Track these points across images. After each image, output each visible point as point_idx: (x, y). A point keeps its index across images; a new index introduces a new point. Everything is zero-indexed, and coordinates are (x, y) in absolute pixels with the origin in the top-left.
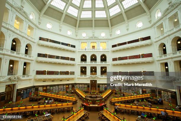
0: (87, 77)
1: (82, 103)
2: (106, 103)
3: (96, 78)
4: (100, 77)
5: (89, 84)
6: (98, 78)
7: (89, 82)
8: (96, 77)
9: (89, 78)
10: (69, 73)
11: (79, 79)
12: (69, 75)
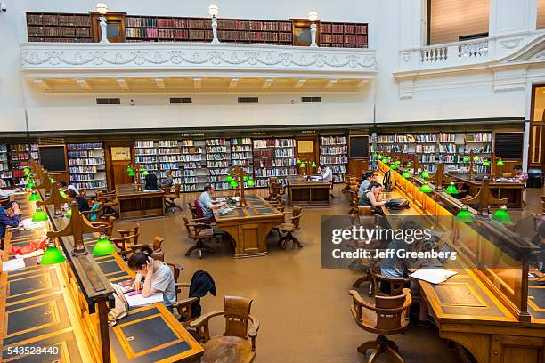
0: (495, 54)
10: (314, 28)
11: (410, 83)
12: (313, 44)
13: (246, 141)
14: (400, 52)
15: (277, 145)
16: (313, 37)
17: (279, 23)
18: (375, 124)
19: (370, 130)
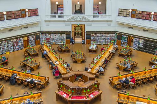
0: (65, 18)
1: (57, 91)
2: (101, 91)
3: (84, 20)
4: (91, 18)
5: (69, 32)
6: (88, 21)
7: (69, 29)
8: (83, 18)
9: (69, 21)
10: (27, 13)
11: (48, 22)
12: (27, 17)
13: (12, 40)
14: (46, 15)
15: (19, 40)
16: (27, 15)
17: (18, 11)
18: (41, 31)
19: (40, 33)
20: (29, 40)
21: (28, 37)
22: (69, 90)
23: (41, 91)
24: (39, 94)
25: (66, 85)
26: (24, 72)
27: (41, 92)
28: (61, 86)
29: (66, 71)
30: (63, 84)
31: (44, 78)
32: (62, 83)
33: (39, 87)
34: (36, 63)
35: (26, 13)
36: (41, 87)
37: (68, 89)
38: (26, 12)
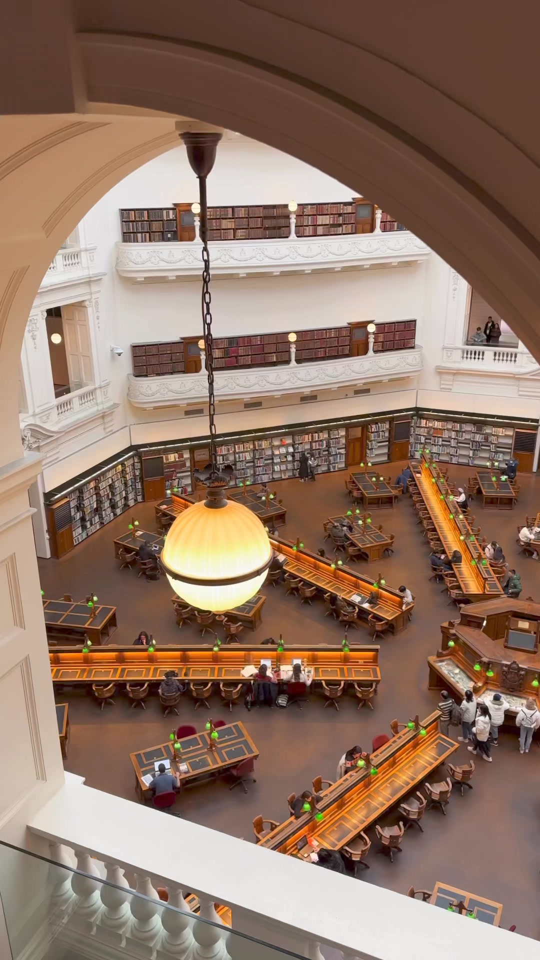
1: (433, 658)
5: (532, 424)
10: (371, 340)
11: (450, 377)
12: (371, 352)
14: (444, 348)
16: (371, 346)
17: (339, 329)
18: (417, 409)
19: (413, 416)
20: (368, 438)
21: (365, 427)
22: (477, 667)
23: (378, 647)
24: (371, 653)
25: (469, 647)
26: (333, 566)
27: (376, 650)
28: (451, 643)
29: (484, 587)
30: (456, 639)
31: (398, 599)
32: (454, 635)
33: (378, 628)
34: (379, 537)
35: (368, 338)
36: (385, 627)
37: (474, 663)
38: (368, 333)
